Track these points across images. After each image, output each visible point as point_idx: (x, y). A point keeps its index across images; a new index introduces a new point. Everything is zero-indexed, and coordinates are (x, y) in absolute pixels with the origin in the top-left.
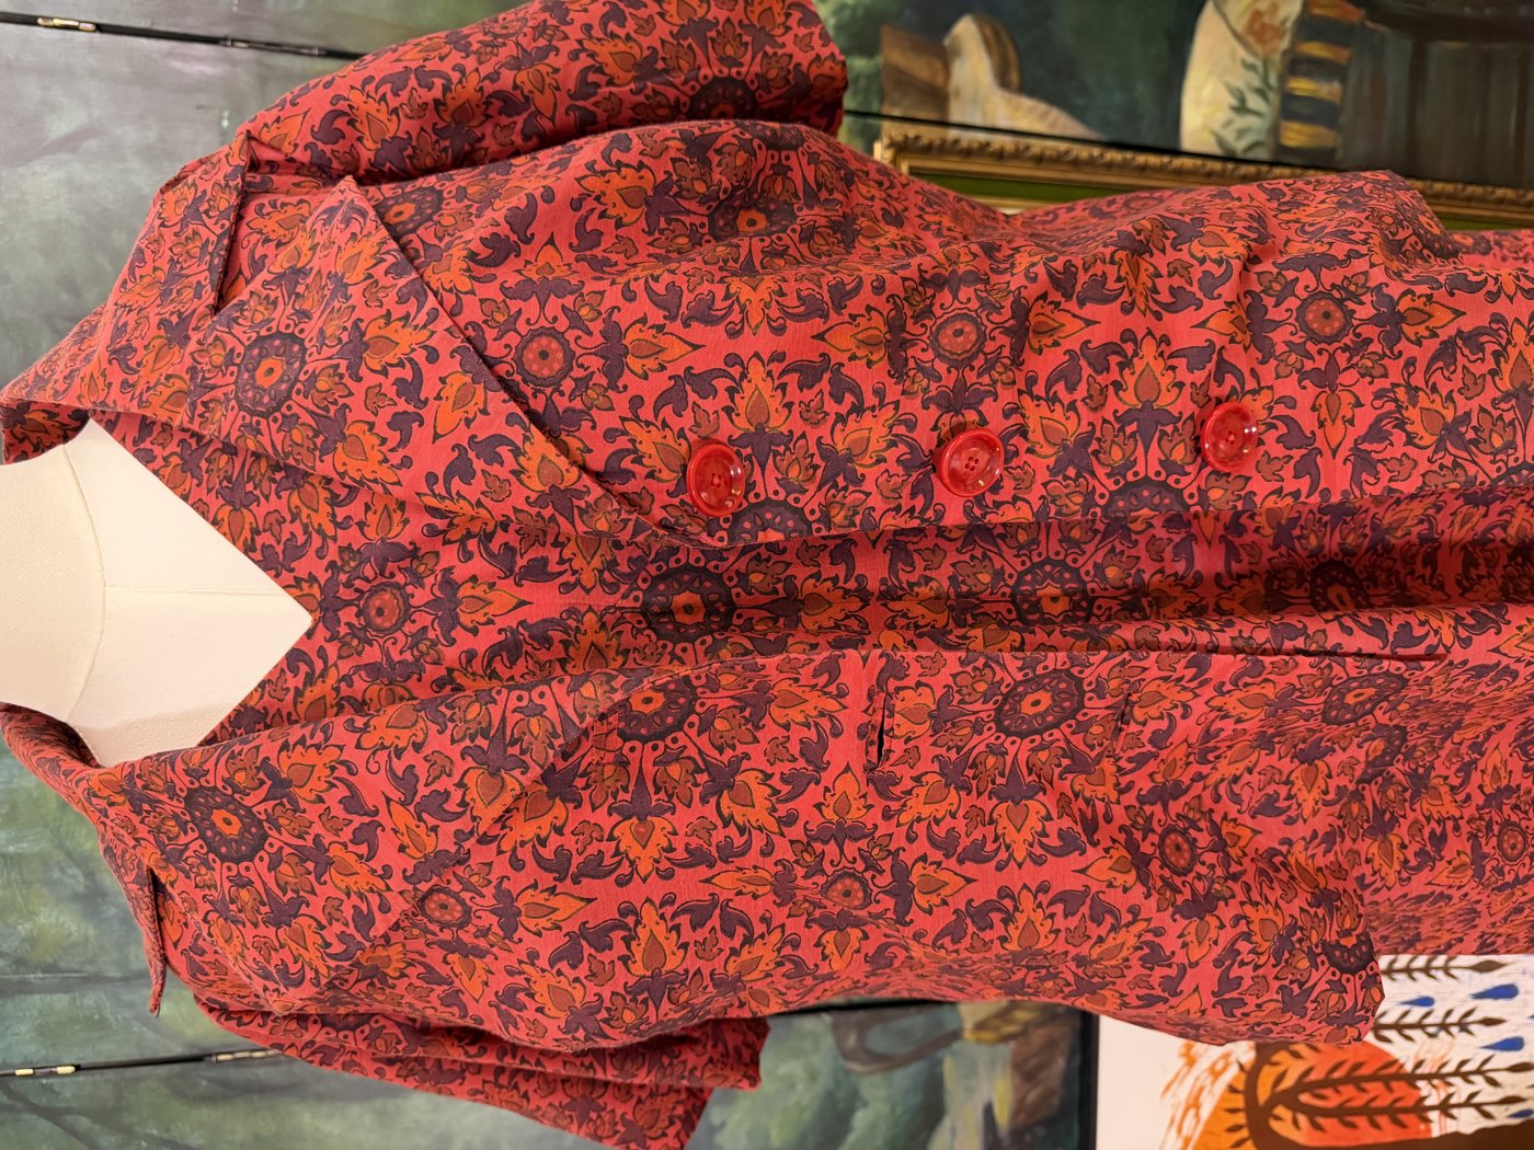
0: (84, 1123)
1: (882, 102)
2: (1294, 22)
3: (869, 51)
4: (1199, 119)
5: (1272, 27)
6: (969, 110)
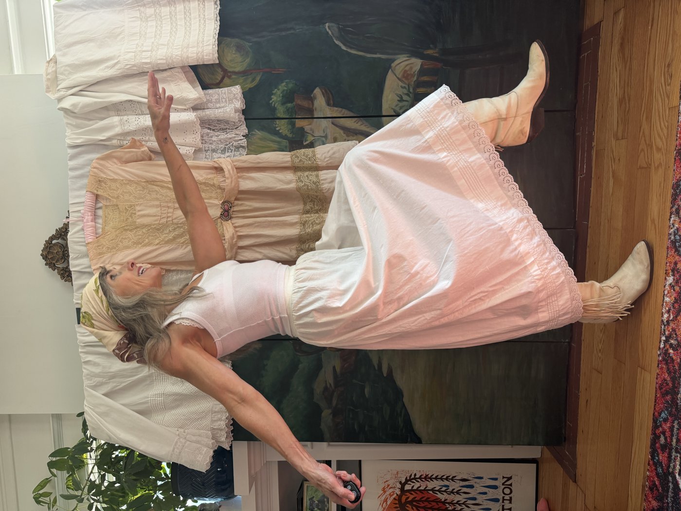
1: (296, 114)
2: (418, 72)
3: (291, 101)
4: (388, 105)
5: (411, 74)
6: (319, 113)
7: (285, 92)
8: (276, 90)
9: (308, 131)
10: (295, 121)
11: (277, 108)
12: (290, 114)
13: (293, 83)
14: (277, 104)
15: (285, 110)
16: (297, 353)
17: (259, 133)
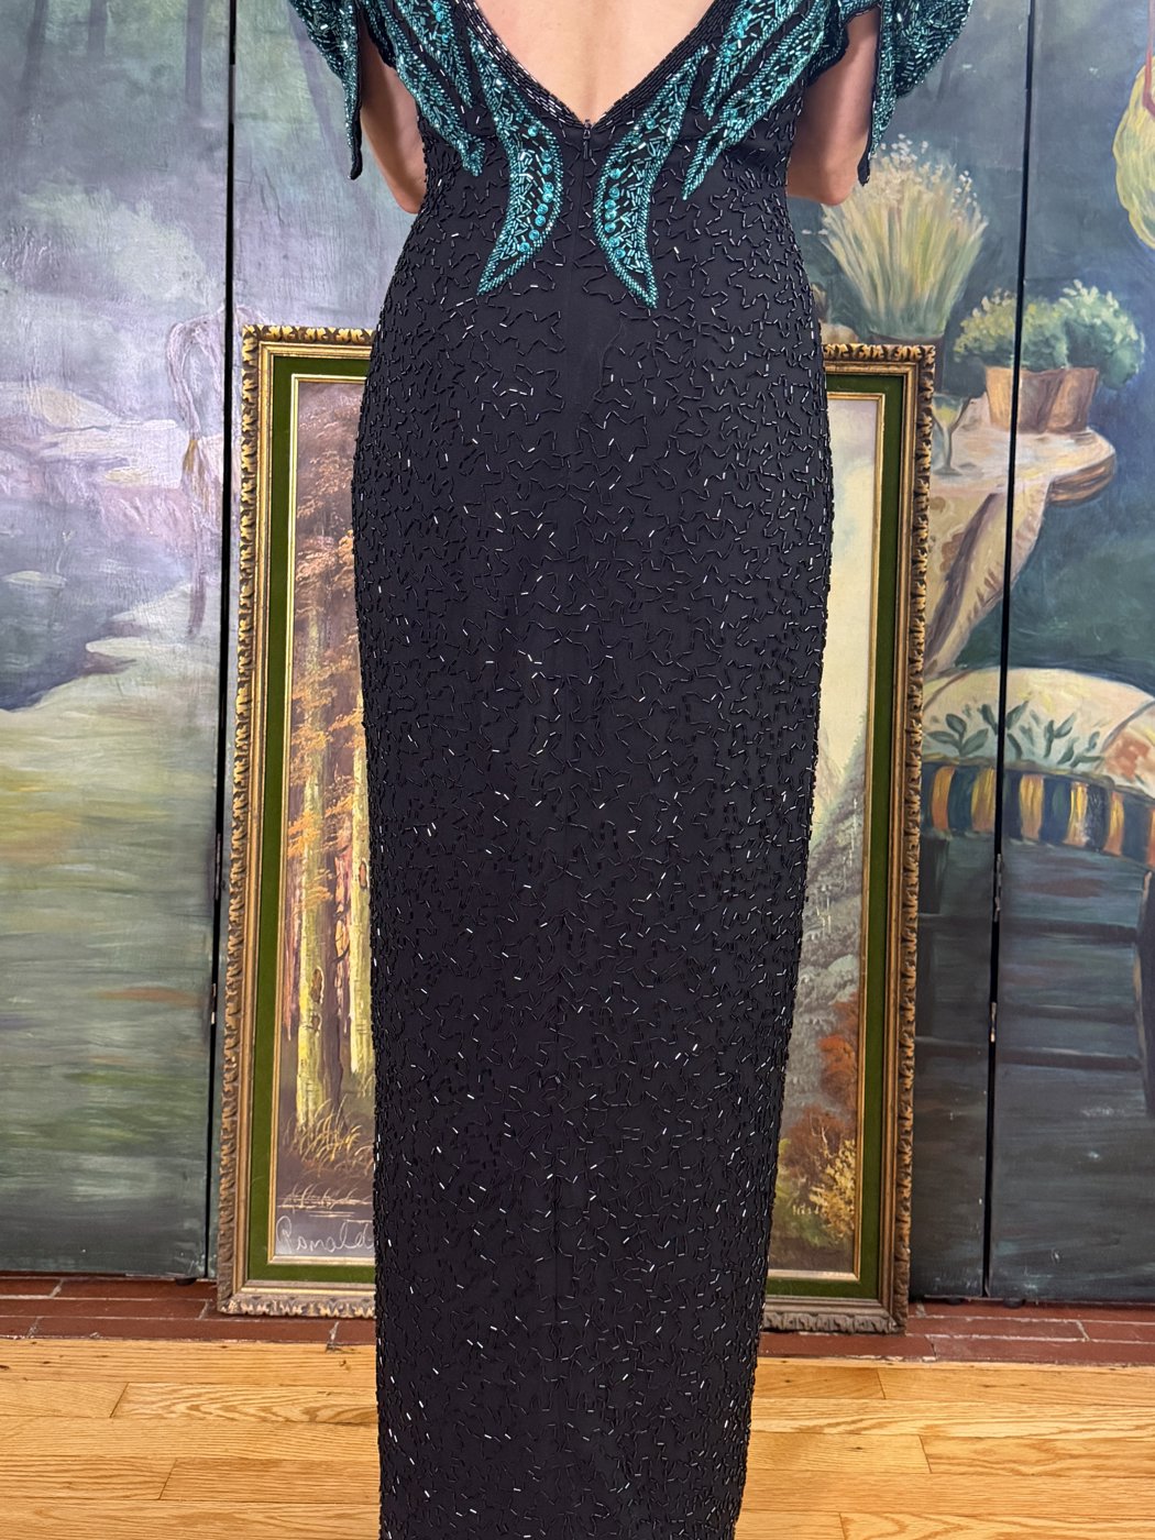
1: (1030, 369)
2: (1141, 791)
3: (1075, 357)
4: (1037, 687)
5: (1135, 766)
6: (1029, 452)
7: (1108, 337)
8: (1117, 305)
9: (969, 412)
10: (1008, 366)
11: (1055, 306)
12: (1032, 348)
13: (1133, 366)
14: (1071, 306)
15: (1047, 334)
16: (176, 329)
17: (973, 234)
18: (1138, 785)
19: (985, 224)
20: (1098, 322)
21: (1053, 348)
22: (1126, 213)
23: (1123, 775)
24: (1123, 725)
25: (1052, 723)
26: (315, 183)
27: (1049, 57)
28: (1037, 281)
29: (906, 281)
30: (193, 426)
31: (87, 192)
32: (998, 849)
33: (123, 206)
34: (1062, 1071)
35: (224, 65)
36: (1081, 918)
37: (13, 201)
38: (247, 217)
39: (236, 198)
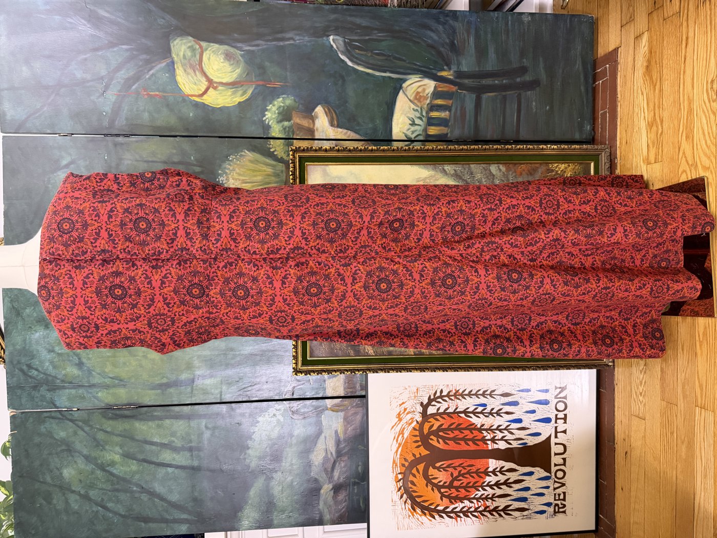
0: (80, 424)
1: (293, 135)
2: (432, 94)
3: (289, 120)
4: (399, 129)
5: (423, 96)
6: (321, 134)
7: (281, 109)
8: (271, 105)
10: (293, 141)
11: (272, 126)
12: (287, 134)
13: (291, 99)
14: (272, 121)
15: (282, 129)
16: (293, 417)
17: (249, 155)
18: (429, 95)
19: (246, 151)
20: (277, 111)
21: (286, 127)
22: (239, 103)
23: (426, 100)
24: (410, 100)
25: (410, 124)
26: (242, 374)
27: (187, 130)
28: (264, 132)
29: (266, 177)
30: (323, 409)
31: (248, 448)
32: (451, 141)
33: (253, 437)
34: (521, 118)
35: (204, 406)
36: (473, 114)
37: (252, 472)
38: (254, 395)
39: (248, 400)
